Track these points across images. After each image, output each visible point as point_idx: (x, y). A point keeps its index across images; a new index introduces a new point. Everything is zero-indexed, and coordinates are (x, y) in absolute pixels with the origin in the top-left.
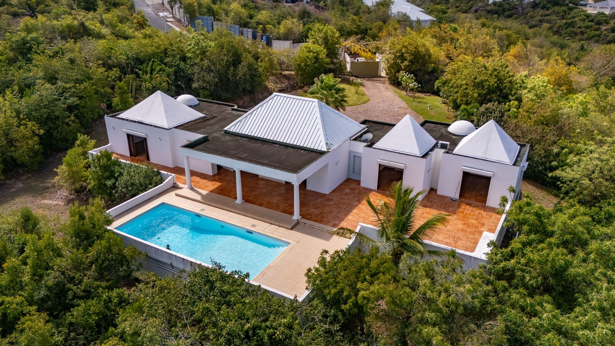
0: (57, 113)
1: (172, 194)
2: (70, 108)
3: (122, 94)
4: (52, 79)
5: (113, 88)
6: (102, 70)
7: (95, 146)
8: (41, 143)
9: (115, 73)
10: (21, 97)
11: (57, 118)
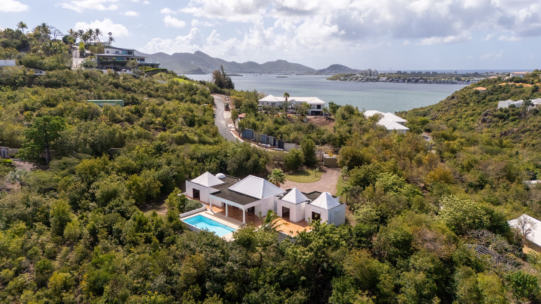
0: (168, 178)
1: (204, 212)
2: (174, 177)
3: (195, 171)
4: (169, 164)
5: (192, 168)
6: (189, 160)
7: (180, 193)
8: (160, 190)
9: (195, 161)
10: (156, 171)
11: (168, 180)
